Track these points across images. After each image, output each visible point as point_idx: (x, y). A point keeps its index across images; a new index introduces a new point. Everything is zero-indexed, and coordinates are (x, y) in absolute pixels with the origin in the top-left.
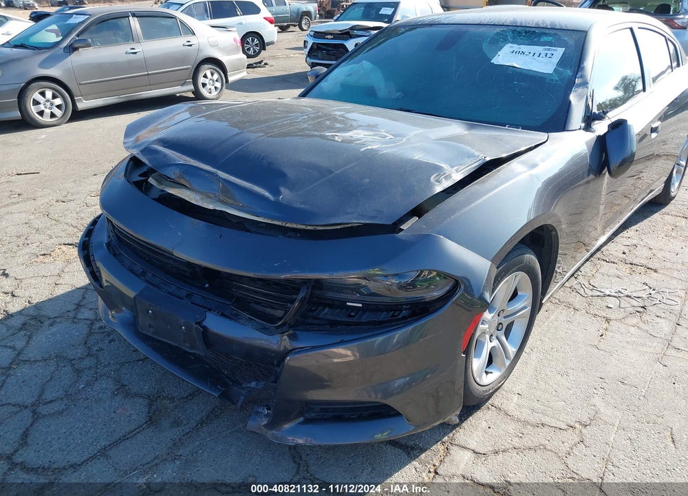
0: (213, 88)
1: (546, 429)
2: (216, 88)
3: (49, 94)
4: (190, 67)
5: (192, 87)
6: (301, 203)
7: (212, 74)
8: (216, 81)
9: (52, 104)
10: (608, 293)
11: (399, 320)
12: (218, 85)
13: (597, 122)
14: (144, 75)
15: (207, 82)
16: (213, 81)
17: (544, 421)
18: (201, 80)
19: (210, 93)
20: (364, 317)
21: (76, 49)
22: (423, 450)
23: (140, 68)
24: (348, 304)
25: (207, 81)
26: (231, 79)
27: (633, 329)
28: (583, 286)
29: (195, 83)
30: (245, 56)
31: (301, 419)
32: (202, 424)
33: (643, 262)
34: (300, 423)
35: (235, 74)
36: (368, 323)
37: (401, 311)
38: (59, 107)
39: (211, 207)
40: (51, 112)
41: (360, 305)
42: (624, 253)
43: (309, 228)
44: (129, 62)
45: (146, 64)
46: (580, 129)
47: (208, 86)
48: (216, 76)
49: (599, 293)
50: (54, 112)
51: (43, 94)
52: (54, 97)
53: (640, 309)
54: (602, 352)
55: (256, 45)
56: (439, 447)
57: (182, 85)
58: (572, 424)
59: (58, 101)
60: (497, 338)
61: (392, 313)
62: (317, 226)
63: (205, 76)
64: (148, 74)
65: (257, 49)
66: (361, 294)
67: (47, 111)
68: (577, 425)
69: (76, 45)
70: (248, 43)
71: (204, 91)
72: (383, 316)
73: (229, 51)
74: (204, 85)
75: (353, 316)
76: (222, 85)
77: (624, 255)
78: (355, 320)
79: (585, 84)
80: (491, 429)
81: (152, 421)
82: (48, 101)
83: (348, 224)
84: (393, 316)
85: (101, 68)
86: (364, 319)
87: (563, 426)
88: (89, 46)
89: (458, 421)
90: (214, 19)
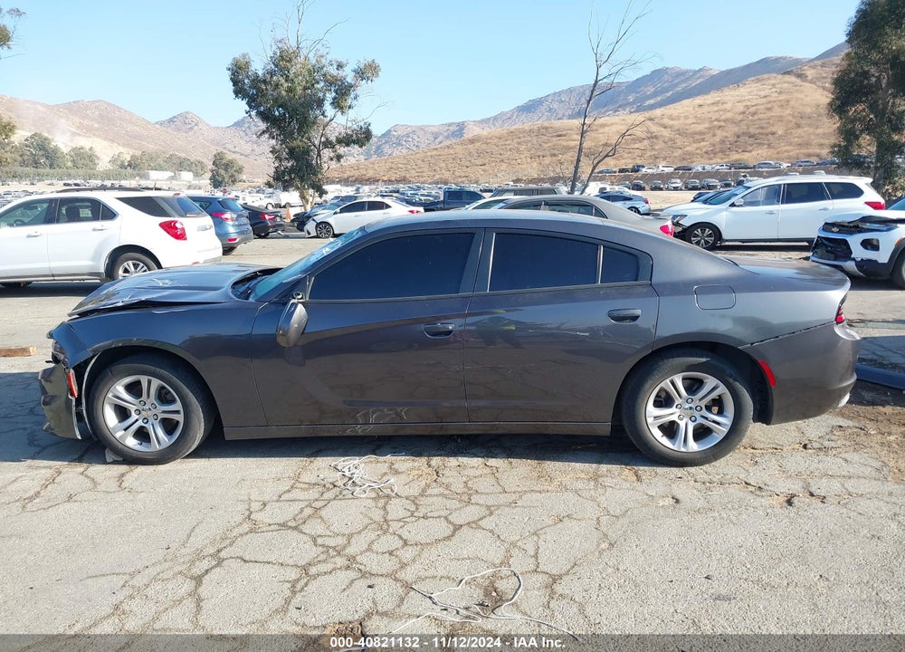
46: (269, 302)
60: (153, 424)
90: (787, 203)
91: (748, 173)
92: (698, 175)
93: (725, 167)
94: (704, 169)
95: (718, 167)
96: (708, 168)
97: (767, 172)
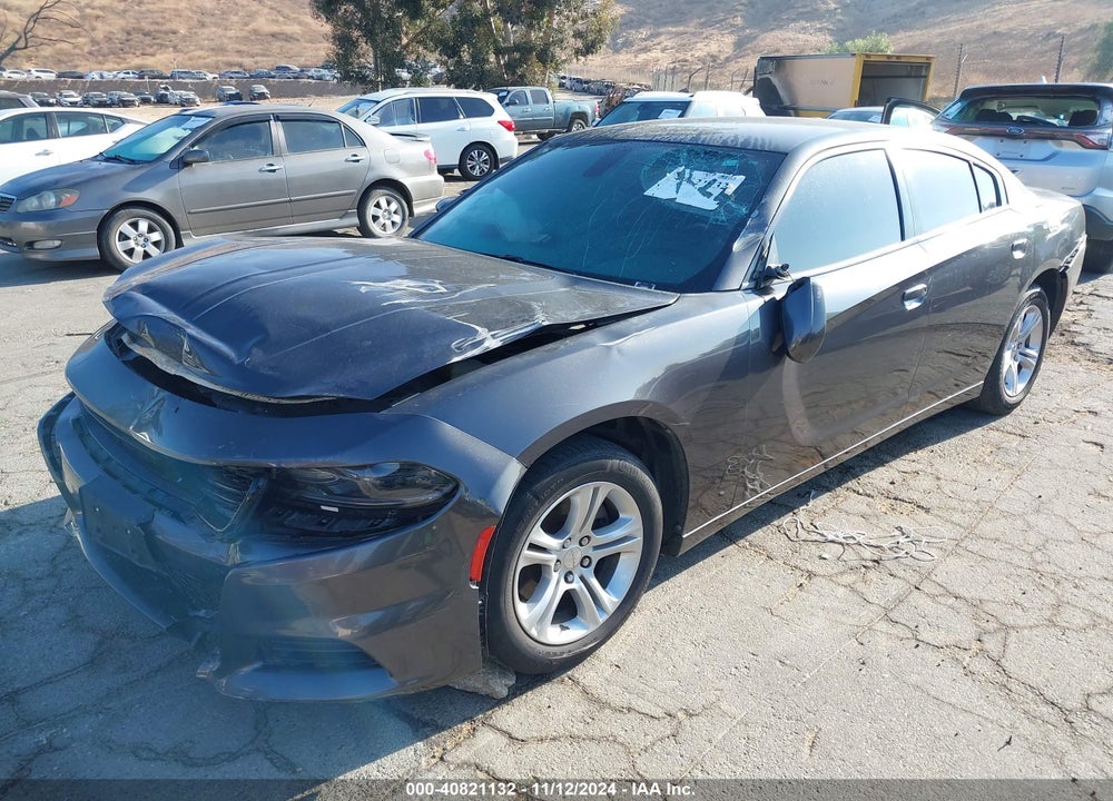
0: (388, 223)
1: (632, 716)
2: (393, 223)
3: (143, 226)
4: (355, 191)
5: (356, 220)
6: (271, 368)
7: (389, 203)
8: (395, 212)
9: (146, 240)
10: (830, 537)
11: (377, 530)
12: (397, 219)
13: (776, 281)
14: (286, 202)
15: (380, 215)
16: (390, 213)
17: (634, 705)
18: (371, 210)
19: (385, 230)
20: (336, 526)
21: (188, 164)
22: (439, 728)
23: (281, 193)
24: (323, 507)
25: (379, 213)
26: (417, 211)
27: (842, 590)
28: (799, 525)
29: (361, 214)
30: (441, 178)
31: (257, 665)
32: (157, 671)
33: (915, 497)
34: (256, 670)
35: (425, 204)
36: (340, 534)
37: (384, 519)
38: (156, 244)
39: (172, 372)
40: (145, 251)
41: (336, 510)
42: (892, 483)
43: (272, 401)
44: (264, 183)
45: (287, 186)
46: (739, 289)
47: (382, 220)
48: (394, 206)
49: (818, 537)
50: (150, 252)
51: (135, 225)
52: (151, 230)
53: (870, 564)
54: (775, 619)
55: (485, 162)
56: (466, 727)
57: (341, 218)
58: (673, 712)
59: (156, 236)
60: (582, 578)
61: (371, 522)
62: (283, 398)
63: (378, 205)
64: (290, 201)
65: (486, 167)
66: (330, 493)
67: (139, 250)
68: (681, 715)
69: (190, 159)
70: (472, 159)
71: (375, 227)
72: (360, 525)
73: (416, 170)
74: (375, 218)
75: (325, 525)
76: (403, 220)
77: (892, 486)
78: (325, 529)
79: (762, 226)
80: (551, 709)
81: (93, 663)
82: (141, 235)
83: (318, 397)
84: (372, 525)
85: (220, 191)
86: (336, 529)
87: (659, 713)
88: (206, 160)
89: (505, 692)
90: (423, 122)
91: (170, 84)
92: (95, 86)
93: (131, 75)
94: (102, 77)
95: (122, 75)
96: (108, 76)
97: (192, 84)
